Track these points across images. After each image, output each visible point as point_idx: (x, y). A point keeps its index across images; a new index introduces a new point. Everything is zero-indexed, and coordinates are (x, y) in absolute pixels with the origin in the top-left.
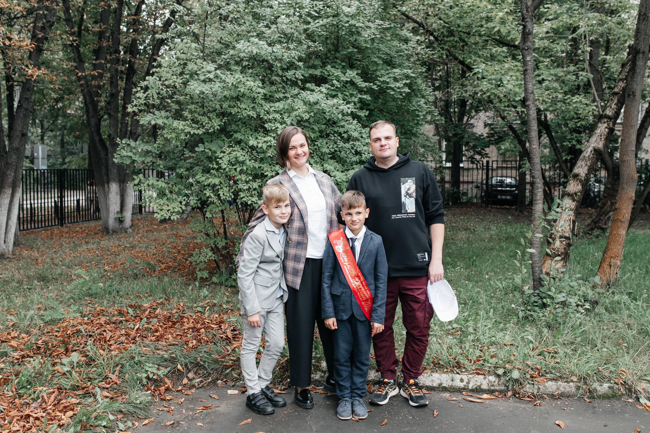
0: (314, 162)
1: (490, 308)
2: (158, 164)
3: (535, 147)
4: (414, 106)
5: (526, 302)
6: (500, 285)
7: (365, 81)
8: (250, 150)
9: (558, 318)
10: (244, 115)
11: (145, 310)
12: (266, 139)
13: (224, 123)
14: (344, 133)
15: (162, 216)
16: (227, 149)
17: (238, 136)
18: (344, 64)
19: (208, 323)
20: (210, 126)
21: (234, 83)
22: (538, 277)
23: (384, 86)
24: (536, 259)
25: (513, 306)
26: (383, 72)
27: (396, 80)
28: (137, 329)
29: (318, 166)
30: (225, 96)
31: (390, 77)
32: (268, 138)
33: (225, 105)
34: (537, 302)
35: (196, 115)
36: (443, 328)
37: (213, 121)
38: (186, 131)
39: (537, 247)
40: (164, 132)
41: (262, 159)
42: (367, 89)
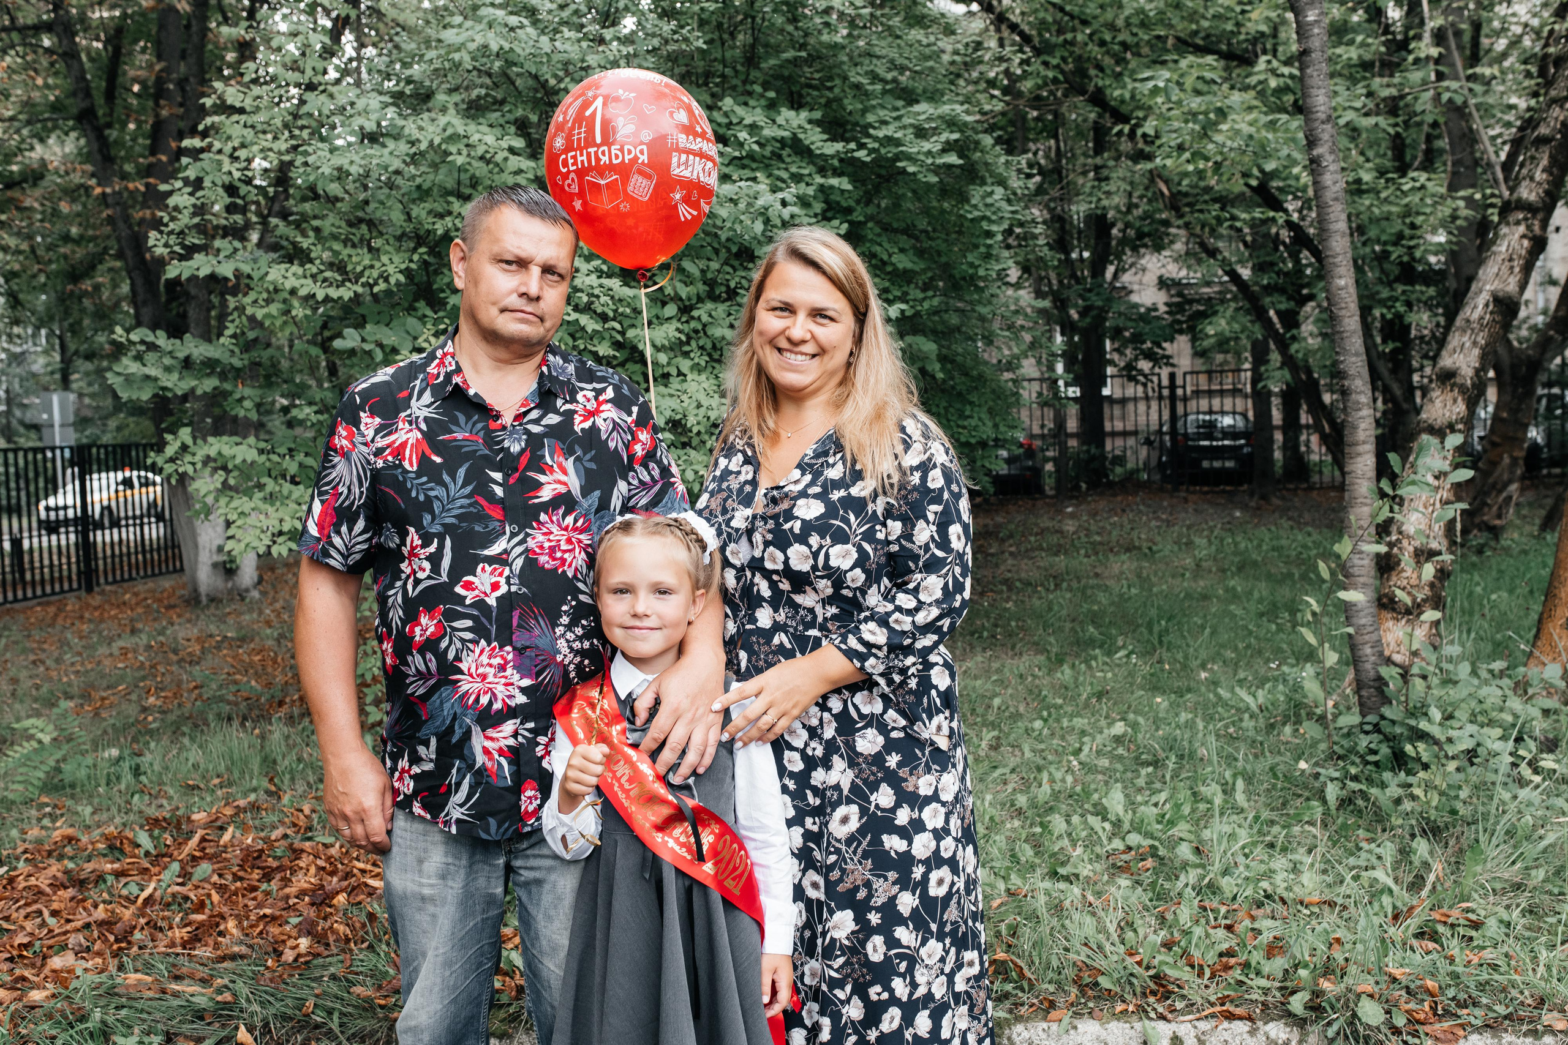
0: (692, 368)
1: (1235, 776)
2: (237, 396)
3: (1342, 282)
4: (975, 206)
5: (1341, 752)
6: (1249, 699)
7: (833, 139)
9: (1459, 806)
11: (191, 833)
13: (417, 263)
16: (433, 340)
18: (772, 94)
19: (363, 871)
20: (375, 274)
21: (437, 141)
22: (1372, 674)
23: (888, 150)
24: (1363, 621)
25: (1303, 765)
26: (882, 113)
27: (921, 133)
28: (148, 901)
29: (703, 377)
30: (419, 187)
31: (904, 127)
33: (419, 211)
34: (1375, 752)
35: (336, 246)
36: (1098, 849)
37: (385, 259)
38: (303, 292)
39: (1365, 585)
40: (248, 300)
42: (841, 160)
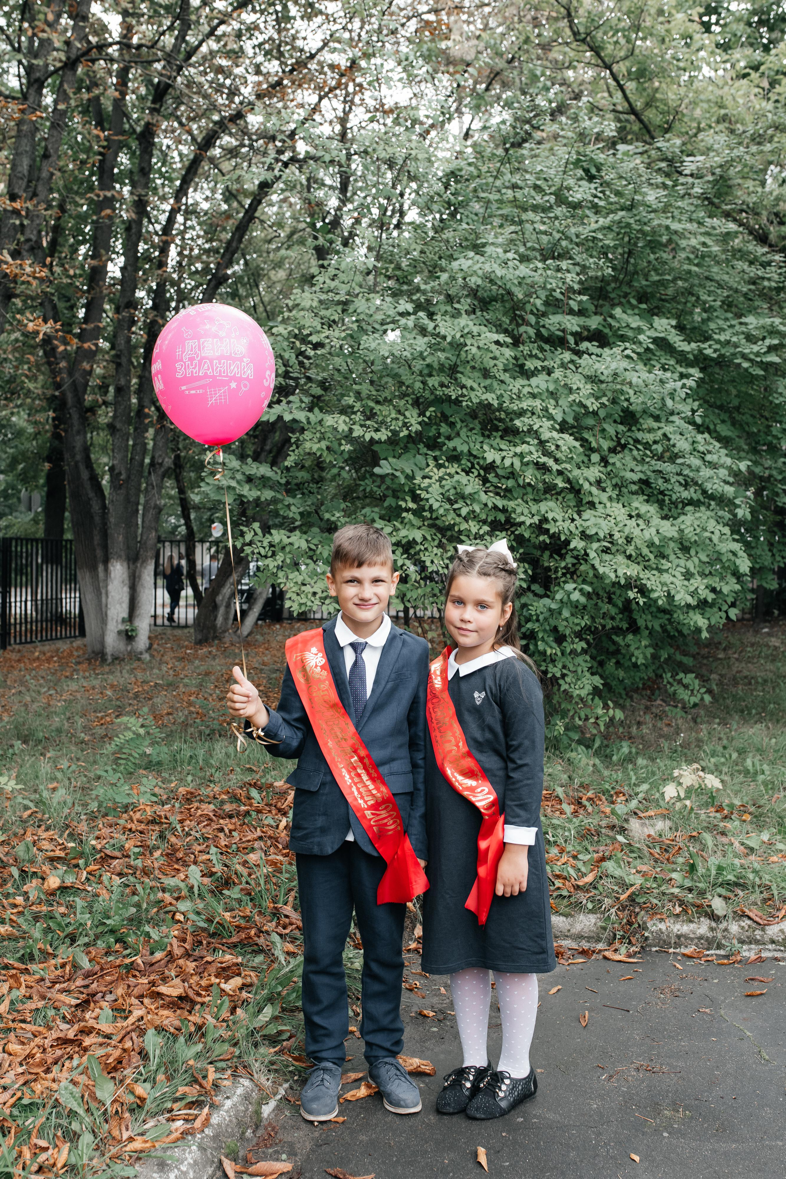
2: (286, 503)
8: (482, 473)
10: (474, 401)
11: (282, 793)
12: (518, 450)
13: (429, 418)
14: (655, 442)
15: (301, 605)
16: (435, 470)
17: (459, 445)
18: (645, 307)
20: (400, 424)
23: (728, 351)
26: (720, 322)
27: (749, 338)
30: (428, 366)
31: (737, 334)
32: (525, 448)
35: (372, 404)
37: (407, 414)
38: (353, 435)
40: (304, 437)
41: (508, 490)
42: (694, 355)
